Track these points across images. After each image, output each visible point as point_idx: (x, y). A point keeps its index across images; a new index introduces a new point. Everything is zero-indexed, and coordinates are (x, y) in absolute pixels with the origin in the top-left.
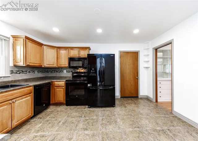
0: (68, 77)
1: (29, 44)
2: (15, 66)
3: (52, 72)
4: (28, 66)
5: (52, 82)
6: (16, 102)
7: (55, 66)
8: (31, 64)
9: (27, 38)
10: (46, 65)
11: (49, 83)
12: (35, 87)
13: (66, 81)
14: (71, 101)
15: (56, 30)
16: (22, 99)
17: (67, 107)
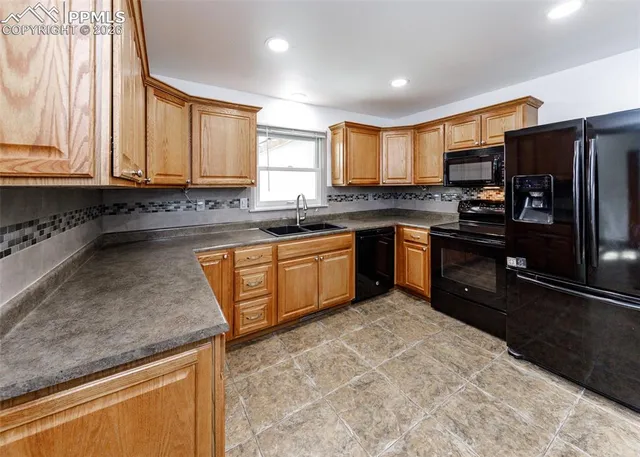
0: (446, 215)
1: (353, 136)
2: (335, 186)
3: (404, 198)
4: (351, 186)
5: (399, 227)
6: (326, 261)
7: (409, 181)
8: (355, 181)
9: (349, 125)
10: (388, 181)
11: (391, 229)
12: (359, 234)
13: (432, 229)
14: (447, 298)
15: (399, 84)
16: (334, 256)
17: (434, 311)
